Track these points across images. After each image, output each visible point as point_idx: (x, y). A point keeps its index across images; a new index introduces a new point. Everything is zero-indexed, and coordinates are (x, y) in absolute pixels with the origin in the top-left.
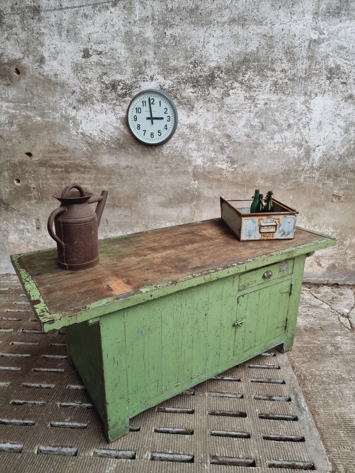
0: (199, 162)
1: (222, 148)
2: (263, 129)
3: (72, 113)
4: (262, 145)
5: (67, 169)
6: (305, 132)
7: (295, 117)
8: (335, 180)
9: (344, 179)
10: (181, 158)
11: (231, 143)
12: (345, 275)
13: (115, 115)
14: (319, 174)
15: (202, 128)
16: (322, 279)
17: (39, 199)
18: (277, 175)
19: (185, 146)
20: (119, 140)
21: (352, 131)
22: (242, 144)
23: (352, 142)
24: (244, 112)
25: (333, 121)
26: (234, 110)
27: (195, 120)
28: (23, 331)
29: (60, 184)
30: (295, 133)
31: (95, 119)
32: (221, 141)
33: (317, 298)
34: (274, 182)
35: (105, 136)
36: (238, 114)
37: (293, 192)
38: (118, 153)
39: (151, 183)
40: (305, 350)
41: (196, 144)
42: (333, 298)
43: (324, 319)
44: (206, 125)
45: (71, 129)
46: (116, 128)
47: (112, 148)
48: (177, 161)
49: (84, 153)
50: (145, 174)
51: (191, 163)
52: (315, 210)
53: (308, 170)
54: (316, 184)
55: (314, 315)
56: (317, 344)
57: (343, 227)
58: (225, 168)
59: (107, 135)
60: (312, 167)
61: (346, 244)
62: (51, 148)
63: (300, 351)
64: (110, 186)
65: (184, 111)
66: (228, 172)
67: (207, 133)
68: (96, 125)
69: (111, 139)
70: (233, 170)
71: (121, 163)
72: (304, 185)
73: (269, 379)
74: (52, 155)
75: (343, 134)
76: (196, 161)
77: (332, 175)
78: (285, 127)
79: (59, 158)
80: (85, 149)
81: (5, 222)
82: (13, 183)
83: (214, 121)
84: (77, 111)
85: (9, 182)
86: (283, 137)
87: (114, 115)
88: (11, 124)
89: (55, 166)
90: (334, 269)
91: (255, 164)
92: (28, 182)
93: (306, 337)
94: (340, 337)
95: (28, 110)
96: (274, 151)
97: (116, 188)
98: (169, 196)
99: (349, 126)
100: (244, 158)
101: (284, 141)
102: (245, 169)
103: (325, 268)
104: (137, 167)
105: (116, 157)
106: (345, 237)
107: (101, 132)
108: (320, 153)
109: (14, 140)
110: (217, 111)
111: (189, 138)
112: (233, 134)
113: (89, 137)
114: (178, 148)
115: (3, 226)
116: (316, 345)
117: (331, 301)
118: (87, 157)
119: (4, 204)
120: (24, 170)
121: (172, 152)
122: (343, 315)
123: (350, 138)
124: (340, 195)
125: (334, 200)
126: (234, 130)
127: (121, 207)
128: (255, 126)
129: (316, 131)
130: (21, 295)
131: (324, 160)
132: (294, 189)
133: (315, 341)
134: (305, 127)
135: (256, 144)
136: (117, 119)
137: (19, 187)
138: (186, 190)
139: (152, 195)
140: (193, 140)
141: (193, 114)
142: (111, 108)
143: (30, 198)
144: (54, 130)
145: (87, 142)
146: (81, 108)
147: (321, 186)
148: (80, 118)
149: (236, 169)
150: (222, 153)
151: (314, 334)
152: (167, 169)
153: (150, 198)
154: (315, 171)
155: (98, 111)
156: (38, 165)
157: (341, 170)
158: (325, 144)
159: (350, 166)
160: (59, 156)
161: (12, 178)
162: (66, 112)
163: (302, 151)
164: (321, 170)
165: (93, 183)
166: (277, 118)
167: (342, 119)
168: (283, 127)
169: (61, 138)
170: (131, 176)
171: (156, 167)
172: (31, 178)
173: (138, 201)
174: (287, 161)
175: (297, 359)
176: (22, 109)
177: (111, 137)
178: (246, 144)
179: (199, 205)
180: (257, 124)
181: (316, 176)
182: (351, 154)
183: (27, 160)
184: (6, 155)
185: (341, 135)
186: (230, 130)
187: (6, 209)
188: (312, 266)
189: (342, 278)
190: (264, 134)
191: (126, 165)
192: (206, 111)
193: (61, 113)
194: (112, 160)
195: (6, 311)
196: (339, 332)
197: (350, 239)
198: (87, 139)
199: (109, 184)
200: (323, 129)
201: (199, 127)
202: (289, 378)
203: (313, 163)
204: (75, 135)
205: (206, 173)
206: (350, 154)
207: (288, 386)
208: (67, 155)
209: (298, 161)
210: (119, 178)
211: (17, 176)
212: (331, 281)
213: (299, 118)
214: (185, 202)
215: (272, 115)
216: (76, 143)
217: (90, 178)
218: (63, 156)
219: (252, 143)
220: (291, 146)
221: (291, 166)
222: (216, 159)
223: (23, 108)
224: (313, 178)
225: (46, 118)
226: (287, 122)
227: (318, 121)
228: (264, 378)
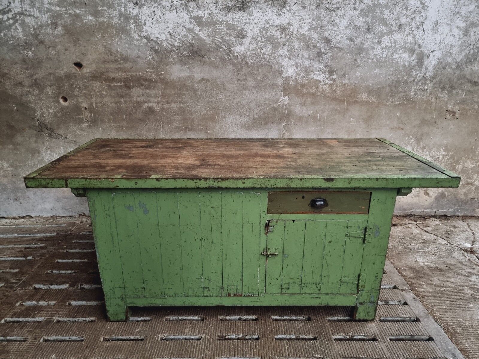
0: (291, 72)
1: (319, 55)
2: (369, 30)
3: (134, 10)
4: (367, 51)
5: (128, 84)
6: (418, 34)
7: (407, 16)
8: (450, 92)
9: (460, 91)
10: (269, 68)
11: (330, 49)
12: (455, 205)
13: (189, 14)
14: (432, 85)
15: (296, 29)
16: (428, 210)
17: (92, 122)
18: (383, 87)
19: (274, 53)
20: (193, 45)
21: (472, 33)
22: (343, 50)
23: (472, 47)
24: (347, 9)
25: (452, 20)
26: (335, 6)
27: (287, 20)
28: (82, 286)
29: (119, 102)
30: (407, 35)
31: (162, 18)
32: (318, 46)
33: (427, 232)
34: (379, 96)
35: (176, 40)
36: (339, 12)
37: (401, 107)
38: (191, 62)
39: (232, 99)
40: (440, 296)
41: (288, 50)
42: (447, 231)
43: (448, 257)
44: (300, 26)
45: (133, 32)
46: (189, 30)
47: (184, 56)
48: (265, 71)
49: (149, 63)
50: (225, 89)
51: (280, 74)
52: (426, 129)
53: (420, 81)
54: (428, 98)
55: (433, 252)
56: (452, 287)
57: (457, 149)
58: (322, 80)
59: (177, 40)
60: (425, 78)
61: (458, 168)
62: (106, 57)
63: (435, 297)
64: (182, 105)
65: (274, 8)
66: (325, 84)
67: (301, 37)
68: (164, 26)
69: (183, 45)
70: (332, 82)
71: (194, 75)
72: (414, 100)
73: (411, 336)
74: (108, 66)
75: (462, 36)
76: (287, 71)
77: (447, 86)
78: (395, 27)
79: (117, 69)
80: (150, 57)
81: (49, 152)
82: (58, 102)
83: (310, 21)
84: (140, 8)
85: (53, 101)
86: (393, 40)
87: (186, 14)
88: (55, 25)
89: (113, 80)
90: (443, 198)
91: (358, 74)
92: (78, 102)
93: (435, 278)
94: (474, 277)
95: (76, 7)
96: (380, 57)
97: (188, 107)
98: (254, 115)
99: (469, 27)
100: (345, 67)
101: (393, 45)
102: (346, 81)
103: (433, 197)
104: (215, 80)
105: (189, 68)
106: (458, 160)
107: (170, 36)
108: (435, 60)
109: (59, 47)
110: (314, 8)
111: (279, 43)
112: (333, 37)
113: (155, 42)
114: (266, 56)
115: (47, 158)
116: (451, 289)
117: (446, 235)
118: (153, 68)
119: (47, 128)
120: (72, 85)
121: (258, 60)
122: (466, 251)
123: (469, 42)
124: (455, 110)
125: (448, 116)
126: (334, 32)
127: (195, 130)
128: (360, 26)
129: (432, 33)
130: (74, 241)
131: (438, 68)
132: (403, 104)
133: (447, 284)
134: (418, 28)
135: (360, 50)
136: (191, 18)
137: (67, 107)
138: (274, 107)
139: (232, 115)
140: (284, 45)
141: (285, 11)
142: (183, 5)
143: (81, 121)
144: (110, 34)
145: (153, 48)
146: (144, 5)
147: (433, 100)
148: (143, 17)
149: (334, 80)
150: (319, 61)
151: (443, 275)
152: (251, 82)
153: (229, 119)
154: (428, 82)
155: (167, 8)
156: (91, 79)
157: (458, 80)
158: (441, 49)
159: (468, 76)
160: (117, 67)
161: (57, 96)
162: (125, 10)
163: (413, 58)
164: (435, 81)
165: (160, 101)
166: (386, 17)
167: (462, 18)
168: (393, 28)
169: (119, 43)
170: (207, 91)
171: (239, 80)
172: (81, 96)
173: (215, 122)
174: (396, 70)
175: (436, 307)
176: (69, 6)
177: (183, 42)
178: (348, 50)
179: (289, 126)
180: (363, 24)
181: (429, 88)
182: (470, 61)
183: (76, 72)
184: (49, 66)
185: (459, 38)
186: (329, 32)
187: (50, 135)
188: (418, 196)
189: (452, 208)
190: (370, 36)
191: (202, 77)
192: (301, 8)
193: (120, 11)
194: (184, 71)
195: (56, 262)
196: (472, 271)
197: (464, 163)
198: (152, 45)
199: (181, 102)
200: (439, 30)
201: (292, 29)
202: (435, 333)
203: (426, 72)
204: (138, 40)
205: (299, 87)
206: (468, 61)
207: (439, 344)
208: (128, 65)
209: (408, 70)
210: (193, 94)
211: (63, 93)
212: (439, 212)
213: (413, 16)
214: (273, 123)
215: (381, 13)
216: (139, 50)
217: (156, 94)
218: (122, 66)
219: (355, 49)
220: (401, 52)
221: (400, 76)
222: (311, 68)
223: (70, 4)
224: (425, 90)
225: (99, 17)
226: (398, 21)
227: (434, 20)
228: (405, 334)
